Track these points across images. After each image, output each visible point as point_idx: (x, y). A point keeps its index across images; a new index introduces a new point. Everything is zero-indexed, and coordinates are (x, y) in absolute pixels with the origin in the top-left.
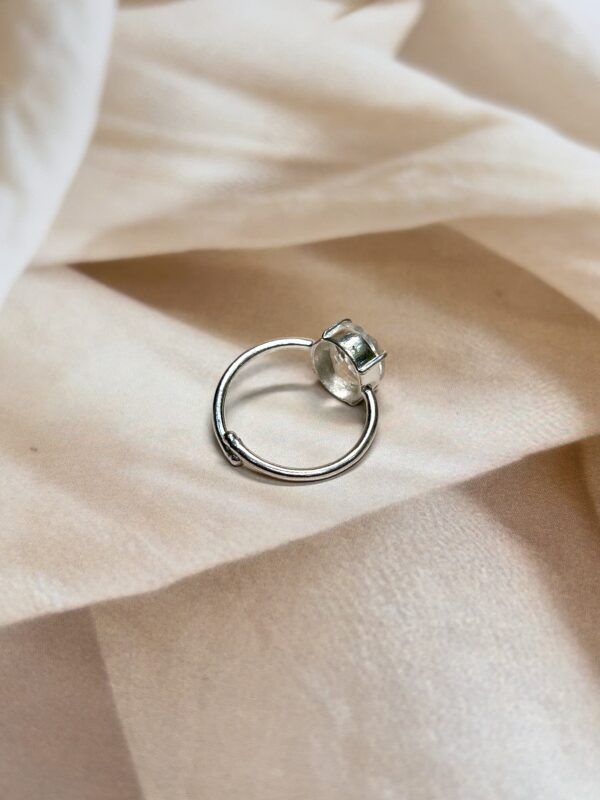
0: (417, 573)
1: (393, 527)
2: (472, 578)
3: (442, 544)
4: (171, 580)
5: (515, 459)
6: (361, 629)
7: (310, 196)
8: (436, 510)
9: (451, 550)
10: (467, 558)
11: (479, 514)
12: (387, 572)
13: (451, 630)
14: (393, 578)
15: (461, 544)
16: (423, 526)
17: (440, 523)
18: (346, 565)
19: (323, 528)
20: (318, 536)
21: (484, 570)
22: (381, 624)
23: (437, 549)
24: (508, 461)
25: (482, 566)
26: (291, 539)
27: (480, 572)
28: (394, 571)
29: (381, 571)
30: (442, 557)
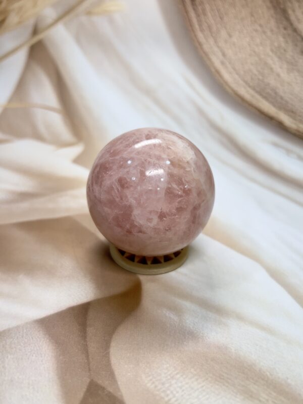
0: (7, 357)
1: (5, 338)
2: (28, 359)
3: (22, 344)
7: (25, 205)
8: (25, 331)
9: (24, 347)
10: (30, 350)
11: (41, 332)
13: (12, 381)
15: (30, 345)
16: (17, 338)
17: (25, 336)
21: (34, 355)
23: (19, 346)
24: (60, 310)
25: (34, 353)
27: (33, 356)
30: (20, 350)
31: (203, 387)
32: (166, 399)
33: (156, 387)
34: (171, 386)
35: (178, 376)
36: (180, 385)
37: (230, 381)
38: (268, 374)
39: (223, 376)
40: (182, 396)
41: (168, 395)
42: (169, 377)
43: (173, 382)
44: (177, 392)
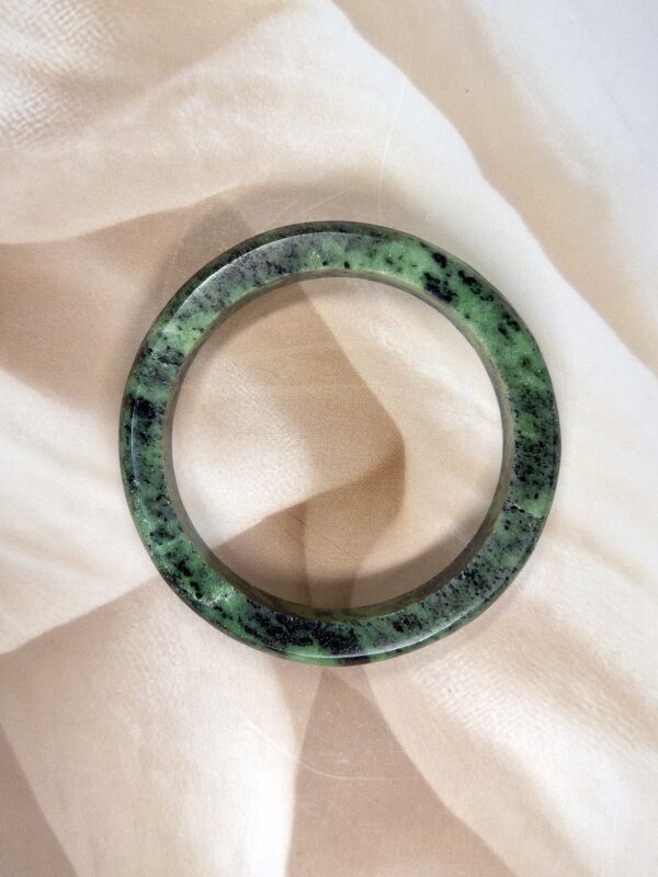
4: (23, 642)
5: (258, 521)
6: (147, 675)
12: (164, 629)
13: (202, 673)
14: (167, 635)
18: (137, 625)
19: (121, 594)
20: (117, 602)
22: (159, 671)
26: (101, 604)
28: (168, 629)
29: (160, 629)
31: (497, 682)
32: (440, 702)
33: (425, 682)
34: (449, 678)
35: (462, 663)
36: (462, 678)
37: (541, 674)
38: (605, 662)
39: (534, 665)
40: (465, 696)
41: (443, 696)
42: (446, 665)
43: (453, 672)
44: (457, 691)
